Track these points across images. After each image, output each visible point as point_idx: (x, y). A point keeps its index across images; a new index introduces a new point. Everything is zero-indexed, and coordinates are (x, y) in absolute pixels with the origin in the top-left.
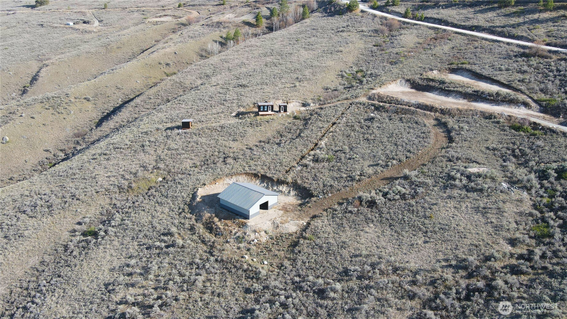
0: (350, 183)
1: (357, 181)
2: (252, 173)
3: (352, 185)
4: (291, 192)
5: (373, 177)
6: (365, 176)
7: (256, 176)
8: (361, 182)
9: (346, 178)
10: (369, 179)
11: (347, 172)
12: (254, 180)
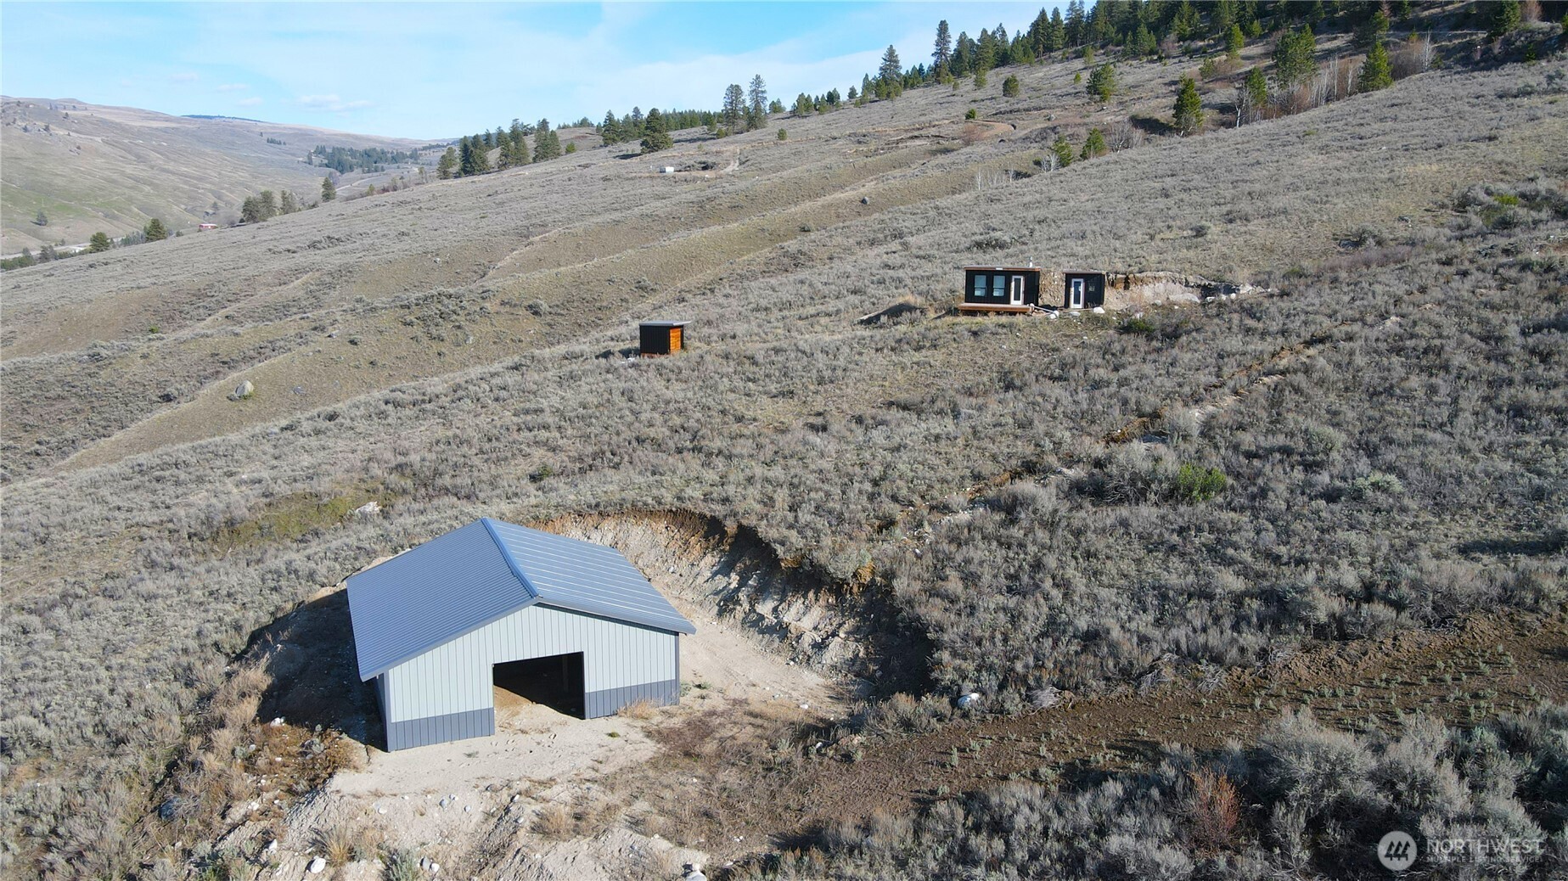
0: (1251, 639)
1: (1320, 631)
2: (702, 516)
3: (1263, 654)
4: (835, 643)
5: (1482, 625)
6: (1399, 606)
7: (712, 527)
8: (1354, 647)
9: (1238, 599)
10: (1435, 640)
11: (1261, 566)
12: (696, 551)
